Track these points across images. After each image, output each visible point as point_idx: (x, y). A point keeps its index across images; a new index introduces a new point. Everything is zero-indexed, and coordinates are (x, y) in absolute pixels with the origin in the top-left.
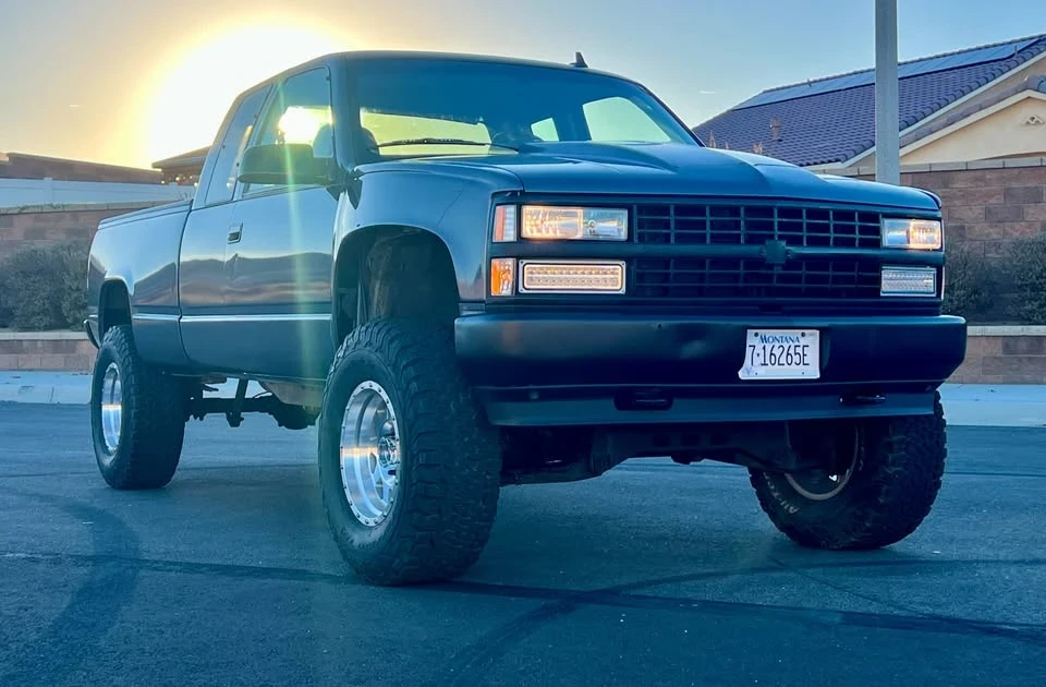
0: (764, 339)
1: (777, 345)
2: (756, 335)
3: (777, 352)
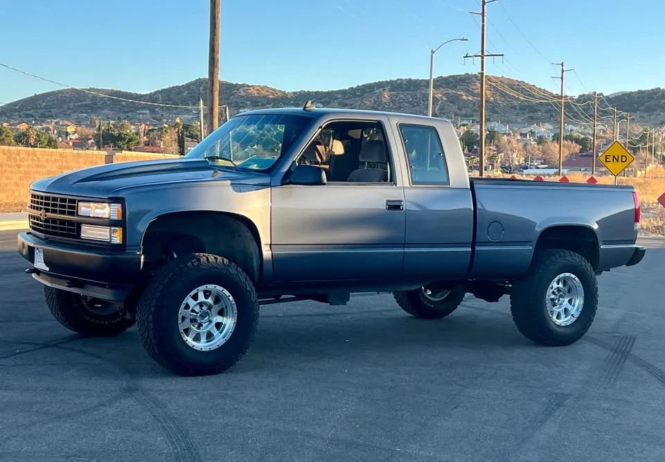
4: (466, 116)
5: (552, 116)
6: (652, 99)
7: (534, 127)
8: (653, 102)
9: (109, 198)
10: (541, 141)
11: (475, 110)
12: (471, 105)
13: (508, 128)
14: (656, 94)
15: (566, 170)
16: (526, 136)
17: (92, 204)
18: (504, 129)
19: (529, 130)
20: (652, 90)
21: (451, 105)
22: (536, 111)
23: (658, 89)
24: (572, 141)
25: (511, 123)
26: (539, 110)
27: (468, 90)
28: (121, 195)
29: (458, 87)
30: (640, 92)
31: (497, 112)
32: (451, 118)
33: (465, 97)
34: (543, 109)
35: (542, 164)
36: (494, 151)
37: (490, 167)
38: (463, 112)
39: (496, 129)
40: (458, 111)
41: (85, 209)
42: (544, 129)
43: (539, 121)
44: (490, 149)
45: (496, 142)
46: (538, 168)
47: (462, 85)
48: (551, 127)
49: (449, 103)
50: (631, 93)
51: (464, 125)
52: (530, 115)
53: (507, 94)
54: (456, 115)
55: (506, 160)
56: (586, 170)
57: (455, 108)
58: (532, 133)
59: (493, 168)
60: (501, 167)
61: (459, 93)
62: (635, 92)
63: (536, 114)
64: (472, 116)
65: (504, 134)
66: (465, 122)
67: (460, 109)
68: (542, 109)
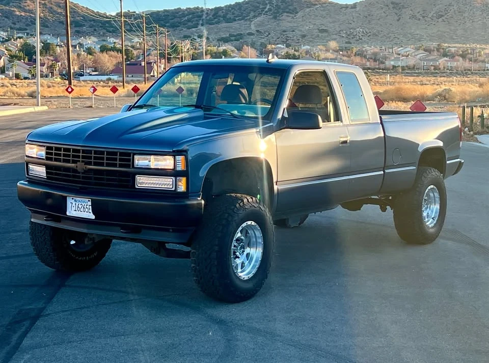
0: (75, 201)
1: (80, 203)
2: (73, 199)
3: (80, 206)
4: (20, 29)
5: (95, 30)
6: (175, 17)
7: (82, 40)
8: (176, 20)
9: (174, 151)
10: (90, 51)
11: (28, 24)
12: (24, 20)
13: (59, 40)
14: (178, 13)
15: (117, 76)
16: (76, 48)
17: (152, 157)
18: (55, 41)
19: (78, 42)
20: (175, 9)
21: (6, 19)
22: (81, 26)
23: (180, 9)
24: (118, 53)
25: (61, 35)
26: (84, 25)
27: (20, 7)
28: (184, 147)
29: (11, 4)
30: (165, 11)
31: (47, 27)
32: (8, 31)
33: (18, 13)
34: (87, 24)
35: (93, 71)
36: (52, 61)
37: (50, 74)
38: (17, 26)
39: (48, 41)
40: (13, 26)
41: (140, 161)
42: (90, 41)
43: (86, 34)
44: (48, 59)
45: (51, 52)
46: (91, 75)
47: (13, 3)
48: (95, 39)
49: (3, 18)
50: (159, 12)
51: (20, 38)
52: (77, 29)
53: (55, 11)
54: (11, 28)
55: (64, 68)
56: (132, 76)
57: (9, 22)
58: (81, 45)
59: (53, 75)
60: (60, 75)
61: (12, 9)
62: (162, 11)
63: (81, 28)
64: (26, 30)
65: (57, 45)
66: (20, 35)
67: (14, 24)
68: (85, 24)
